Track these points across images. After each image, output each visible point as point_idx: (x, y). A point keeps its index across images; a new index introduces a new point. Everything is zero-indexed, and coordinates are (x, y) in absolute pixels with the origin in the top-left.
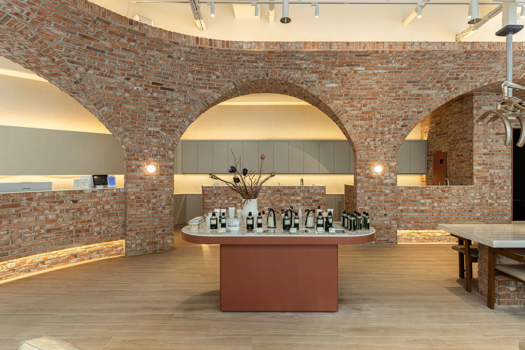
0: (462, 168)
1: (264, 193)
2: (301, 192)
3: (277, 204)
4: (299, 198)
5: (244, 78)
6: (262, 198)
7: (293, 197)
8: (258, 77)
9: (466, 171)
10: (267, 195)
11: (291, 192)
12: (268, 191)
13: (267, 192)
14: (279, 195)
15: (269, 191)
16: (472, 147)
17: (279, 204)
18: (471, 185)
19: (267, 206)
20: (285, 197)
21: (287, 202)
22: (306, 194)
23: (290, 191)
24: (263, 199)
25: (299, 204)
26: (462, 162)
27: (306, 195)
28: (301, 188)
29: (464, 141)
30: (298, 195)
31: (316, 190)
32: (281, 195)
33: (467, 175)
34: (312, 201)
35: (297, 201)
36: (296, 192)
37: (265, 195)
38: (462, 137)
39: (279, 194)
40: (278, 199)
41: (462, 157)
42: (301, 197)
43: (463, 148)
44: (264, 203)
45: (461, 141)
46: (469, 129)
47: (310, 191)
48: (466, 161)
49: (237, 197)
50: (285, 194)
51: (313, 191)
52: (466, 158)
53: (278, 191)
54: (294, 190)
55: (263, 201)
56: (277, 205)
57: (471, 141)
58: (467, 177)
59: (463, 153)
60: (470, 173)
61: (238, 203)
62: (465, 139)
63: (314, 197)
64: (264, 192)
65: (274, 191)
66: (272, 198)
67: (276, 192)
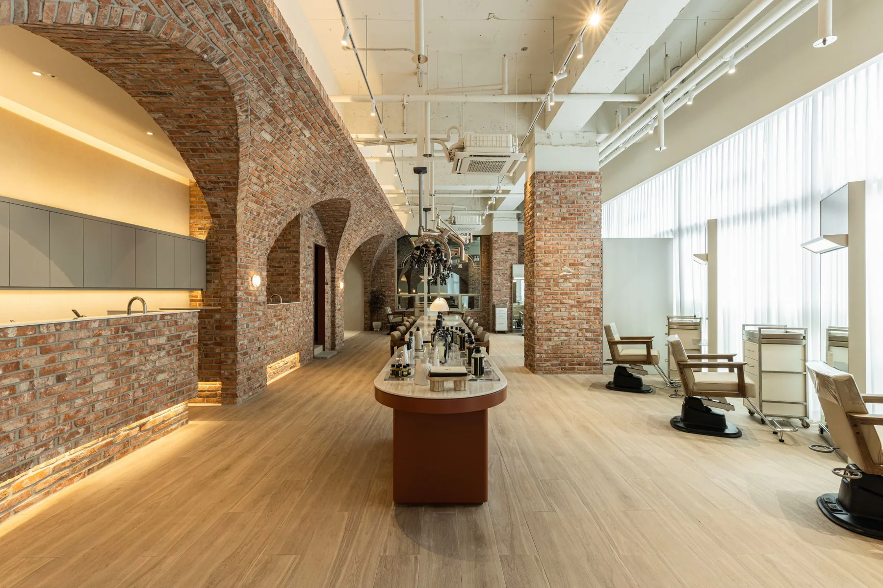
0: (282, 282)
1: (95, 339)
2: (165, 326)
3: (123, 362)
4: (162, 340)
5: (182, 30)
6: (89, 353)
7: (153, 340)
8: (205, 52)
9: (288, 286)
10: (101, 343)
11: (149, 327)
12: (103, 333)
13: (100, 335)
14: (127, 339)
15: (107, 333)
16: (298, 258)
17: (128, 361)
18: (297, 301)
19: (102, 371)
20: (138, 343)
21: (141, 353)
22: (173, 328)
23: (146, 326)
24: (90, 357)
25: (163, 353)
26: (282, 274)
27: (173, 332)
28: (166, 318)
29: (285, 250)
30: (161, 334)
31: (186, 320)
32: (131, 338)
33: (290, 289)
34: (180, 344)
35: (159, 348)
36: (157, 327)
37: (95, 344)
38: (280, 246)
39: (126, 335)
40: (125, 350)
41: (280, 269)
42: (165, 338)
43: (283, 259)
44: (94, 367)
45: (279, 251)
46: (294, 237)
47: (179, 323)
48: (287, 274)
49: (18, 363)
50: (139, 335)
51: (182, 323)
52: (287, 271)
53: (125, 328)
54: (154, 324)
55: (91, 362)
56: (122, 366)
57: (297, 252)
58: (289, 293)
59: (282, 264)
60: (295, 288)
61: (22, 380)
62: (285, 248)
63: (183, 333)
64: (94, 336)
65: (117, 331)
66: (112, 349)
67: (120, 333)
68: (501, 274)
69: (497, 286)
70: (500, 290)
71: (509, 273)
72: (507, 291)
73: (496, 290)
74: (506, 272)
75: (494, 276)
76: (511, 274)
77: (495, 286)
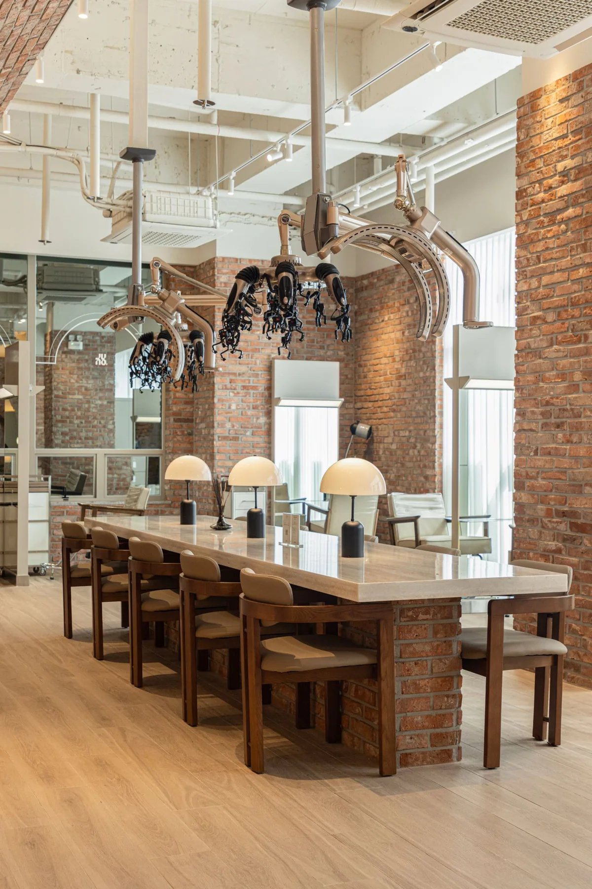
68: (239, 390)
69: (228, 425)
70: (236, 439)
71: (261, 384)
72: (257, 439)
73: (225, 438)
74: (253, 382)
75: (219, 393)
76: (270, 388)
77: (222, 425)
